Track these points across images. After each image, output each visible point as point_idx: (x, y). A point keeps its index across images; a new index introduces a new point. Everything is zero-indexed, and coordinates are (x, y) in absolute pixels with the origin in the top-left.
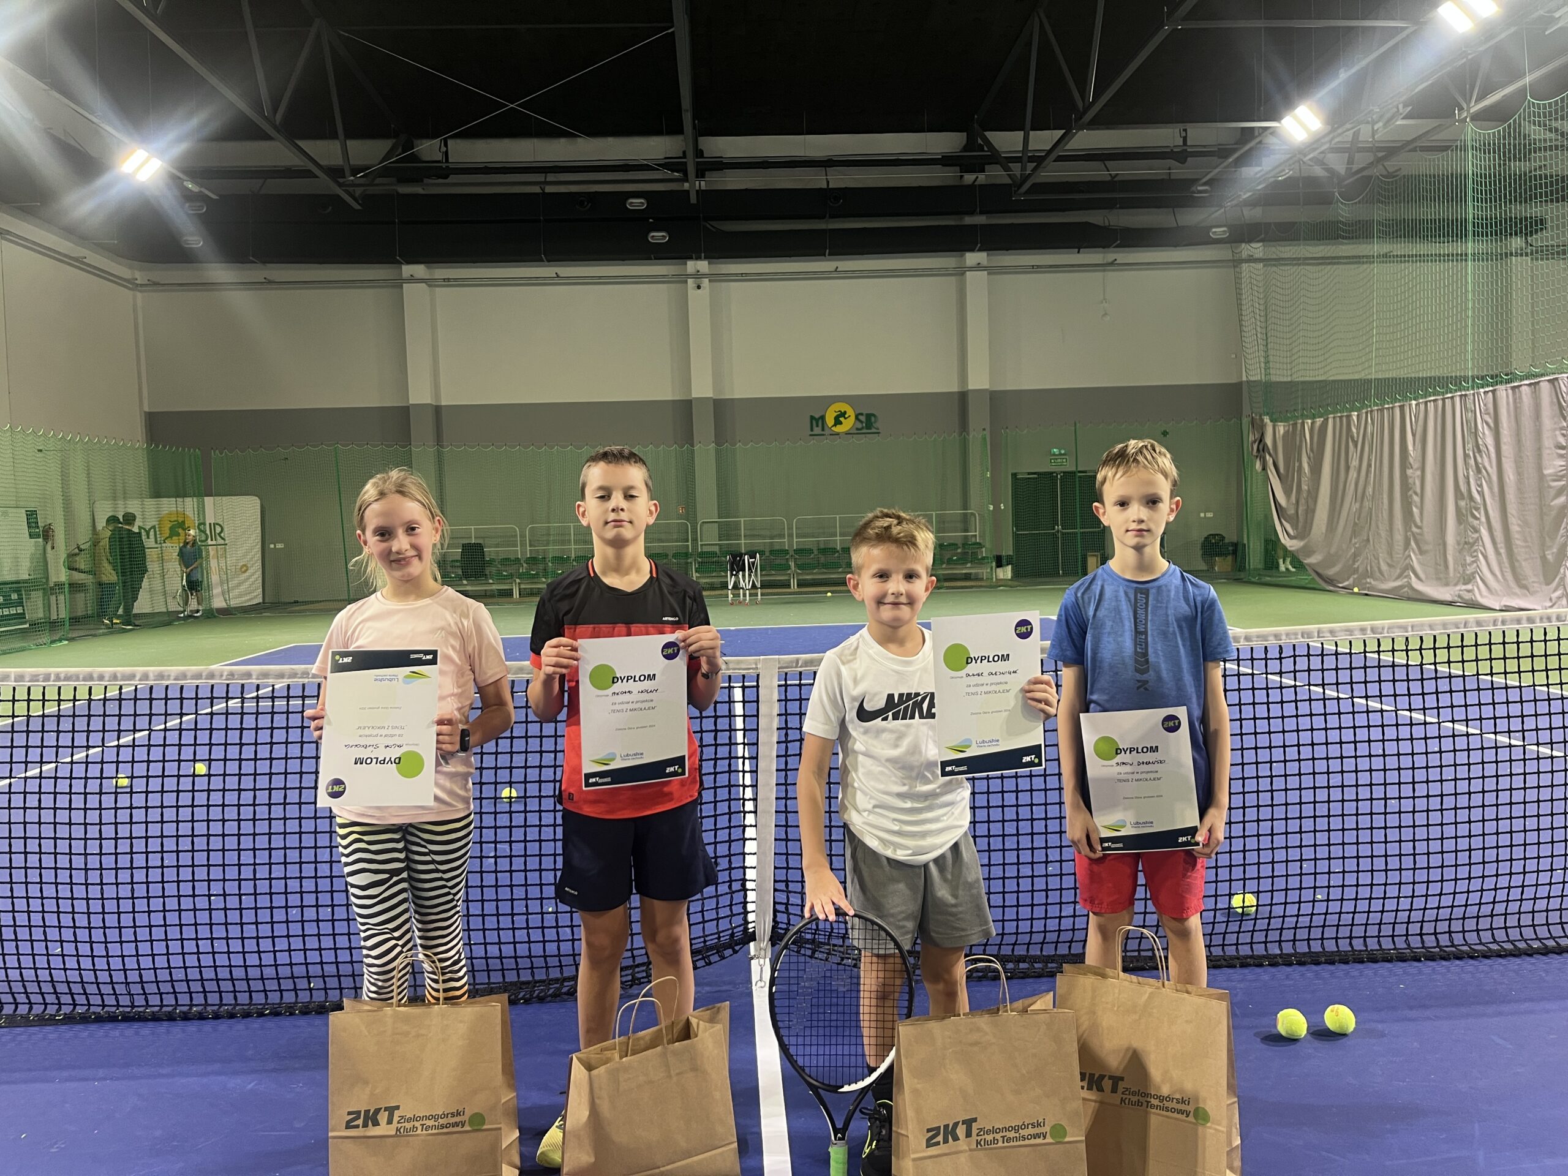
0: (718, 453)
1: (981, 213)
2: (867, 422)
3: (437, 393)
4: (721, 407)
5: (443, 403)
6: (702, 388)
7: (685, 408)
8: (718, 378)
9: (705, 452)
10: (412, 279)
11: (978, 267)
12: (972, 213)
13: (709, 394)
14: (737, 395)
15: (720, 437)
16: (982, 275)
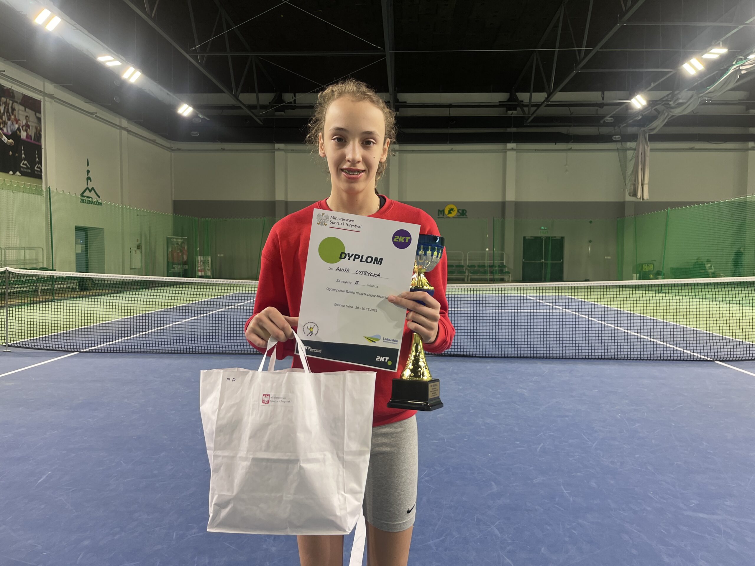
1: (514, 127)
2: (462, 213)
3: (287, 195)
5: (289, 200)
8: (400, 193)
10: (279, 150)
11: (512, 149)
12: (510, 127)
14: (408, 200)
16: (514, 153)
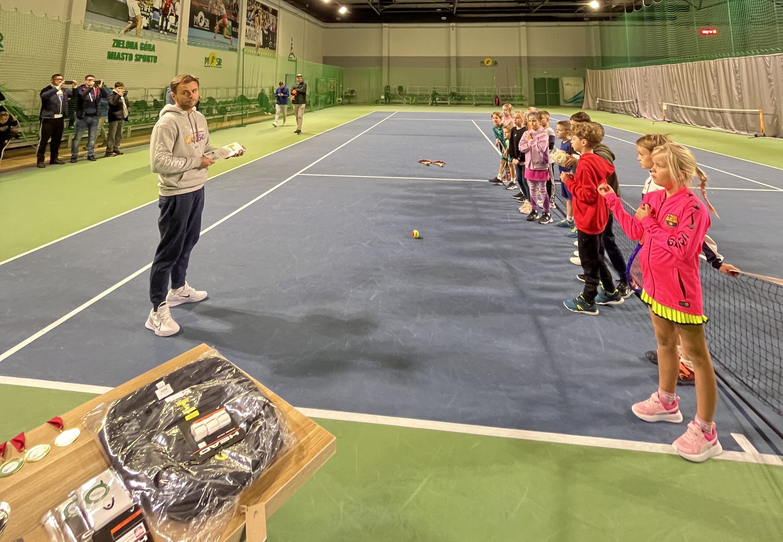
0: (457, 70)
2: (495, 63)
3: (389, 53)
4: (458, 58)
5: (390, 56)
6: (453, 54)
7: (449, 58)
8: (457, 52)
9: (453, 69)
11: (523, 26)
13: (455, 55)
14: (462, 55)
15: (458, 66)
16: (525, 28)
